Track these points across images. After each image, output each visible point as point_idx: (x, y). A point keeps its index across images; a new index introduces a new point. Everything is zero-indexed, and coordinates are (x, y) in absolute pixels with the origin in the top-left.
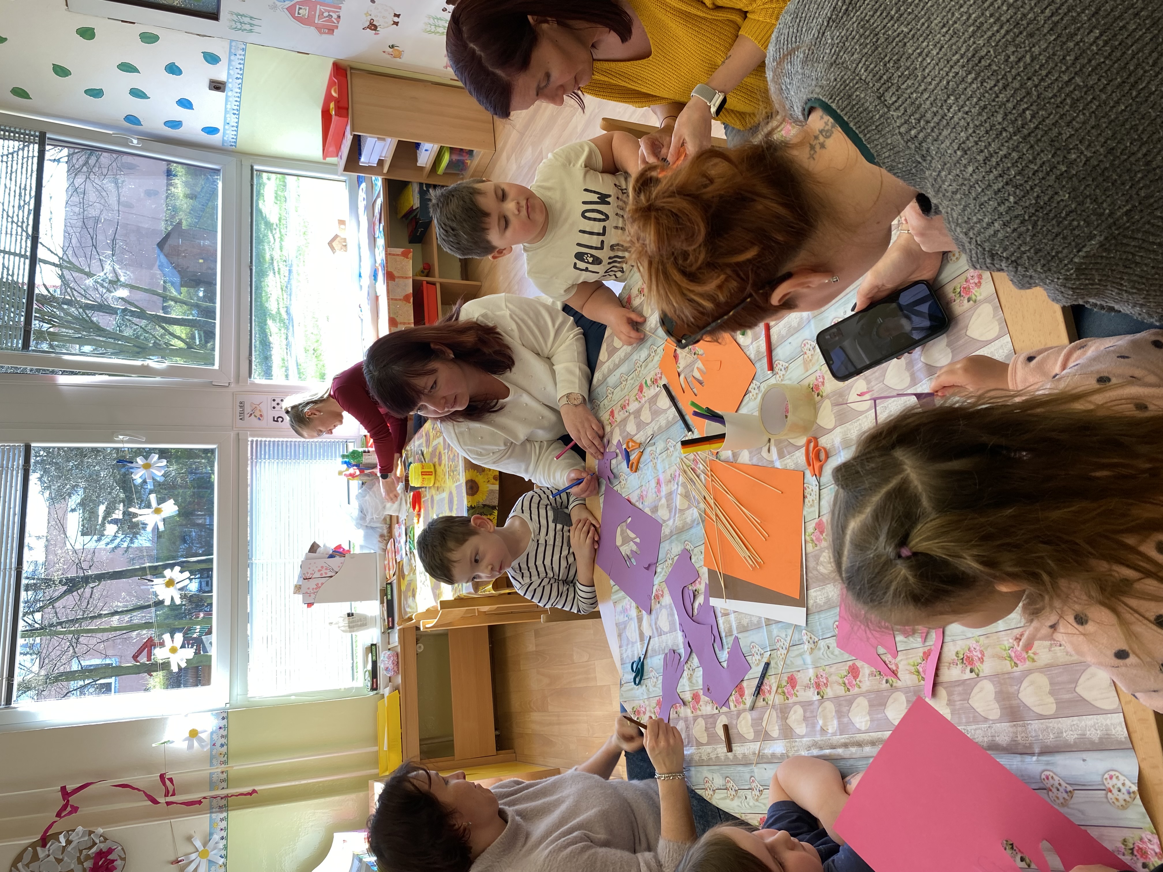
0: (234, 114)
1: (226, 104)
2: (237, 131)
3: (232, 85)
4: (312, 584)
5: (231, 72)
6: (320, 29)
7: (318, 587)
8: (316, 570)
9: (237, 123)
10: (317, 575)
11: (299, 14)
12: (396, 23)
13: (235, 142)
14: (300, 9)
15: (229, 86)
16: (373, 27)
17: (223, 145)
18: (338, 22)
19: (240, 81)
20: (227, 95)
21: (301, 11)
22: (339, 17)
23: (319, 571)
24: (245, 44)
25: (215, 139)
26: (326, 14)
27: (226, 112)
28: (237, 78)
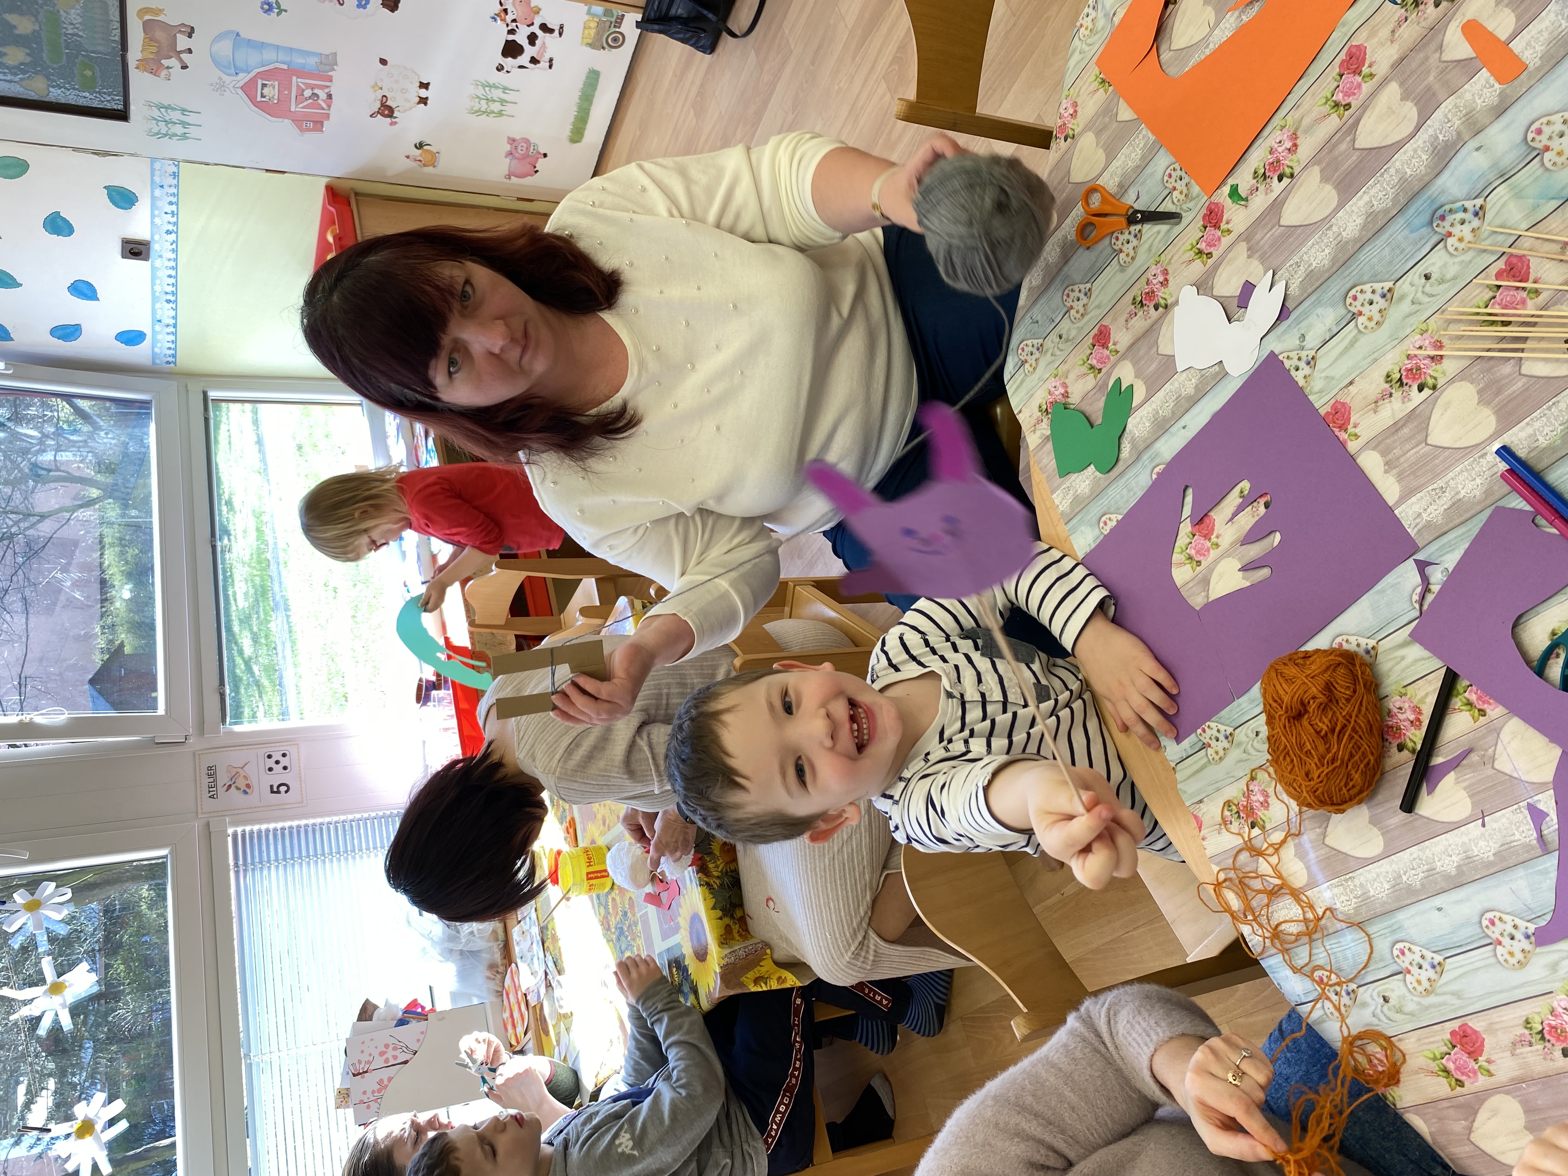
0: (169, 301)
1: (153, 284)
2: (175, 334)
3: (160, 247)
4: (370, 1082)
5: (157, 220)
6: (299, 122)
7: (382, 1086)
8: (376, 1053)
9: (175, 318)
10: (379, 1062)
11: (263, 96)
12: (424, 101)
13: (174, 356)
14: (264, 85)
15: (155, 247)
16: (386, 111)
17: (154, 363)
18: (329, 106)
19: (173, 237)
20: (152, 266)
21: (266, 91)
22: (330, 96)
23: (382, 1054)
24: (176, 162)
25: (139, 354)
26: (308, 93)
27: (155, 299)
28: (168, 232)
